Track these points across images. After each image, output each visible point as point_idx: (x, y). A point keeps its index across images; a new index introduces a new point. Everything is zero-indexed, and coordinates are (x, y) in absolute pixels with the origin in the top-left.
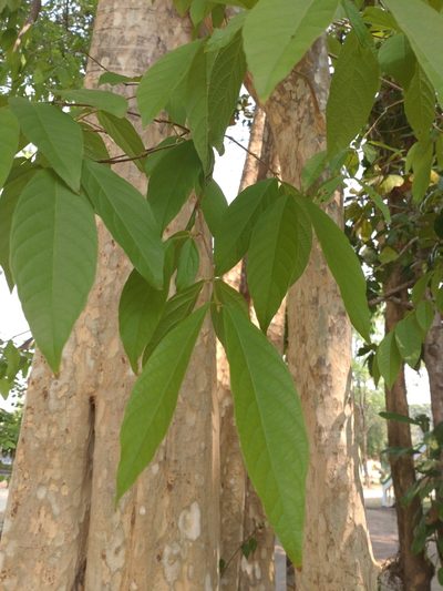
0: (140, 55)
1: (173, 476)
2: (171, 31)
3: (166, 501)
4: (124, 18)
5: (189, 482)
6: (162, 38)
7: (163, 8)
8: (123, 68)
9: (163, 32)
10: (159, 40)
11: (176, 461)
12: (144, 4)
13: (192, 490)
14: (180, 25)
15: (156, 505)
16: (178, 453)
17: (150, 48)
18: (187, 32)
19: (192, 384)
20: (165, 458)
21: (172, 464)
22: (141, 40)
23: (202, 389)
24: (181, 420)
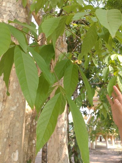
0: (10, 16)
1: (11, 142)
2: (20, 11)
3: (8, 150)
4: (6, 4)
5: (15, 144)
6: (17, 12)
7: (18, 4)
8: (5, 18)
9: (18, 11)
10: (16, 12)
11: (12, 138)
12: (13, 2)
13: (16, 146)
14: (23, 10)
15: (5, 151)
16: (13, 135)
17: (14, 14)
18: (25, 12)
19: (19, 114)
20: (9, 137)
21: (11, 138)
23: (21, 116)
24: (14, 125)
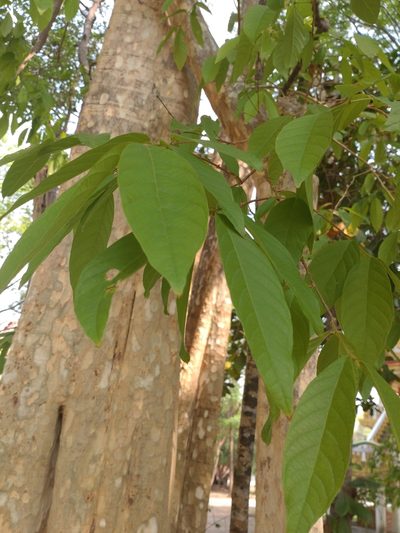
0: (137, 97)
1: (135, 490)
2: (165, 80)
3: (126, 515)
4: (125, 62)
5: (149, 498)
6: (157, 85)
7: (159, 60)
8: (121, 105)
9: (158, 80)
10: (154, 85)
11: (138, 476)
12: (145, 54)
13: (152, 505)
14: (173, 76)
15: (116, 517)
16: (140, 468)
17: (146, 92)
18: (180, 84)
19: (159, 401)
20: (128, 472)
21: (134, 478)
22: (139, 84)
23: (167, 407)
24: (146, 435)
